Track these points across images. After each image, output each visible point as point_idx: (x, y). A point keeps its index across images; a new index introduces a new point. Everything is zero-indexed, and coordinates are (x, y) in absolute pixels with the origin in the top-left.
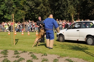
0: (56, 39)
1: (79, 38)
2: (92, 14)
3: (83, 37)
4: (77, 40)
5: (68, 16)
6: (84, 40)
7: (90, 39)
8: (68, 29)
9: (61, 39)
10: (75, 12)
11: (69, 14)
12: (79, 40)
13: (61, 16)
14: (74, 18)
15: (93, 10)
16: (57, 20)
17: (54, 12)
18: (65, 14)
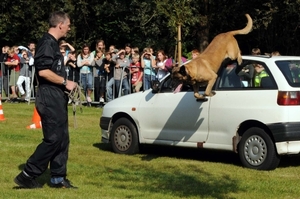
0: (99, 141)
1: (206, 133)
2: (266, 24)
3: (224, 130)
4: (195, 145)
5: (156, 29)
6: (229, 146)
7: (255, 140)
8: (154, 92)
9: (123, 138)
10: (190, 13)
11: (164, 18)
12: (205, 145)
13: (125, 28)
14: (182, 41)
15: (268, 9)
16: (101, 44)
17: (89, 8)
18: (144, 18)
